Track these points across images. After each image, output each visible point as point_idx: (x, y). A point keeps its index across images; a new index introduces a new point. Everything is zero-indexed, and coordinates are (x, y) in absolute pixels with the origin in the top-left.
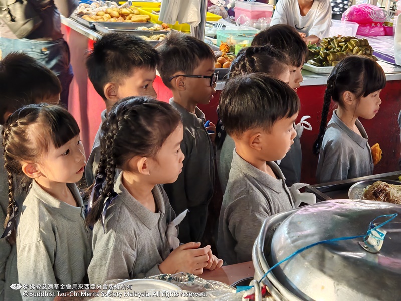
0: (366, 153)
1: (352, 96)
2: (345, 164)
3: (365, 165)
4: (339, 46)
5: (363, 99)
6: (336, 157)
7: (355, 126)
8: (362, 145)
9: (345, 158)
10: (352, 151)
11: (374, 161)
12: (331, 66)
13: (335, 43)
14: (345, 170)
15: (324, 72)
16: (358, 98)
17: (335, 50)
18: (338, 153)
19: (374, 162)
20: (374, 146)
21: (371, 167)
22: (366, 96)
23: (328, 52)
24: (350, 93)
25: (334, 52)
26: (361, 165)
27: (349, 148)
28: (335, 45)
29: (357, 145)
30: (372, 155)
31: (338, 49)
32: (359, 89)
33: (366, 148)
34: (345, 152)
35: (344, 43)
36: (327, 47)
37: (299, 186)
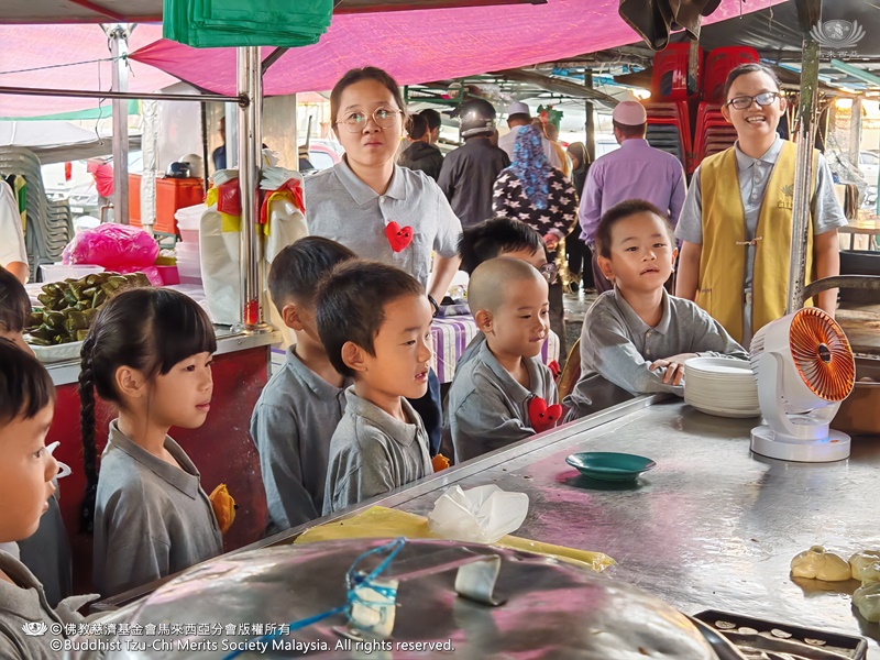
0: (199, 507)
1: (136, 375)
2: (159, 541)
3: (204, 535)
4: (84, 297)
5: (160, 378)
6: (136, 526)
7: (165, 452)
8: (189, 490)
9: (157, 525)
10: (169, 507)
11: (221, 524)
12: (76, 340)
13: (74, 291)
14: (161, 553)
15: (63, 357)
16: (150, 378)
17: (77, 306)
18: (138, 517)
19: (221, 526)
20: (214, 492)
21: (217, 540)
22: (165, 370)
23: (61, 312)
24: (130, 369)
25: (76, 310)
26: (194, 536)
27: (161, 499)
28: (74, 297)
29: (178, 493)
30: (215, 512)
31: (84, 302)
32: (146, 358)
33: (198, 497)
34: (153, 509)
35: (94, 289)
36: (57, 303)
37: (75, 603)
